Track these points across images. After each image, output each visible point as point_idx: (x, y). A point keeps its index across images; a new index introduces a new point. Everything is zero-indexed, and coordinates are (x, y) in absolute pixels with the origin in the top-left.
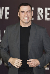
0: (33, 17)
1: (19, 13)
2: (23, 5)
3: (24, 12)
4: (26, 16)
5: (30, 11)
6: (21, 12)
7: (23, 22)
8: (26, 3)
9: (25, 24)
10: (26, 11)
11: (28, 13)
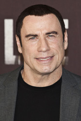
0: (66, 52)
2: (31, 14)
3: (36, 36)
4: (44, 49)
5: (56, 33)
6: (27, 36)
7: (34, 71)
9: (39, 76)
11: (51, 40)
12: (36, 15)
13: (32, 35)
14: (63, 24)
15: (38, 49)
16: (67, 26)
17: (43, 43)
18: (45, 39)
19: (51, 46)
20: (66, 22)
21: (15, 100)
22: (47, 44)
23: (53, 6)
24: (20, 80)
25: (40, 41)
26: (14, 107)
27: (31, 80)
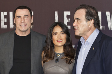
1: (15, 18)
2: (19, 9)
3: (20, 16)
4: (23, 22)
5: (28, 16)
6: (17, 17)
7: (20, 30)
8: (23, 6)
9: (22, 32)
10: (22, 16)
11: (26, 19)
12: (20, 9)
13: (19, 16)
14: (31, 13)
15: (21, 21)
16: (33, 14)
17: (23, 19)
18: (24, 18)
19: (26, 21)
20: (33, 12)
21: (14, 42)
22: (24, 20)
23: (27, 6)
24: (15, 34)
25: (22, 19)
26: (13, 44)
27: (19, 34)
